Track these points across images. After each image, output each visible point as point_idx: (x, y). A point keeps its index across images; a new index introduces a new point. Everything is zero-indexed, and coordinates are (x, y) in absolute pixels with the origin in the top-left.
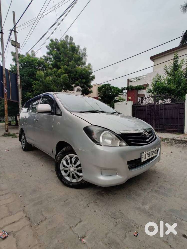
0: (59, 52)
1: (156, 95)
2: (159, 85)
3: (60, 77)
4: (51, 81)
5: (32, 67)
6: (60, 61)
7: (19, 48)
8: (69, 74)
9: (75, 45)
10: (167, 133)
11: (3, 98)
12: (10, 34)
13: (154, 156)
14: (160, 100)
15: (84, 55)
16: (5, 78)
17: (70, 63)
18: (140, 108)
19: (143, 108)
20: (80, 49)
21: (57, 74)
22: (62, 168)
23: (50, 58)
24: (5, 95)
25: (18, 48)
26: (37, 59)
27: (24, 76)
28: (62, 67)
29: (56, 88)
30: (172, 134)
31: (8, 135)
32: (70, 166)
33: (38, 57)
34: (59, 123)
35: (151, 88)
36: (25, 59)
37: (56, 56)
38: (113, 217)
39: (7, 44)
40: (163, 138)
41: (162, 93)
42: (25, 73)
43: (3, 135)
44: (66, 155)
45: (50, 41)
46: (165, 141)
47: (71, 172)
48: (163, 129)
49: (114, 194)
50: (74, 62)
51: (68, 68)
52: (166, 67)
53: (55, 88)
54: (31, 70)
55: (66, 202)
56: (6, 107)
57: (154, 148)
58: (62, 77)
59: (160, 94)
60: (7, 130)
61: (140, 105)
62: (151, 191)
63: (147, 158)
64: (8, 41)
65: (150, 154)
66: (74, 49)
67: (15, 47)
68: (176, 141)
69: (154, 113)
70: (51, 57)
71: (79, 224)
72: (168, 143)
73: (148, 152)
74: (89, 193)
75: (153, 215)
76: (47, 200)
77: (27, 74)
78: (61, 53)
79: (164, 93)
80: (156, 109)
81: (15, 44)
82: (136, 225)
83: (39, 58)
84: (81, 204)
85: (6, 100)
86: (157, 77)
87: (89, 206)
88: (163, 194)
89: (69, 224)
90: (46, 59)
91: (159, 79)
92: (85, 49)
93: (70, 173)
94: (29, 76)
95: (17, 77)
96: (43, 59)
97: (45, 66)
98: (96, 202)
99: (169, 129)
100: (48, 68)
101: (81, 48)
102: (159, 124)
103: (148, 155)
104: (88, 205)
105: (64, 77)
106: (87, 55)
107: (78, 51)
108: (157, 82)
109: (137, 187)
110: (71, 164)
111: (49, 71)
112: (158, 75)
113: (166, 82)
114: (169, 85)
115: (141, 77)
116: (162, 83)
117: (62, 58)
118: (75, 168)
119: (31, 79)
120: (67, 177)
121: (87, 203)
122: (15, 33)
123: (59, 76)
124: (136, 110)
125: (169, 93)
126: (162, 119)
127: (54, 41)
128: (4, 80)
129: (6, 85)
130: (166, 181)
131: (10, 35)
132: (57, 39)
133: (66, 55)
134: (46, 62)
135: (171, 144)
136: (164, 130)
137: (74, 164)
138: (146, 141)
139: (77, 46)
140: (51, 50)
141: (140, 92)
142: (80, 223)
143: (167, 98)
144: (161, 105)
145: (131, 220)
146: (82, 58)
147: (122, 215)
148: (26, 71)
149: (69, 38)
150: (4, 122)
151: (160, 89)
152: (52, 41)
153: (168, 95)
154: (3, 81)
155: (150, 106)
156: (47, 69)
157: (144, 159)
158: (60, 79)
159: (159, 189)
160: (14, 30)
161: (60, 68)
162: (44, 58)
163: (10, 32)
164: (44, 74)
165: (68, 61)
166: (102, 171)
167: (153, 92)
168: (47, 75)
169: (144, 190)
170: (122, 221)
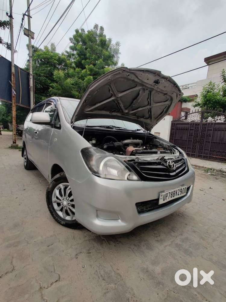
0: (84, 47)
1: (205, 111)
2: (210, 97)
3: (83, 80)
4: (73, 84)
5: (51, 65)
6: (86, 59)
7: (33, 38)
8: (94, 76)
9: (106, 38)
10: (213, 161)
11: (11, 102)
12: (23, 19)
13: (180, 196)
14: (210, 118)
15: (117, 52)
16: (14, 76)
17: (98, 62)
18: (180, 126)
19: (186, 126)
20: (111, 43)
21: (80, 76)
22: (54, 199)
23: (73, 55)
24: (13, 98)
25: (31, 38)
26: (58, 54)
27: (40, 76)
28: (87, 66)
29: (78, 93)
30: (220, 163)
31: (15, 147)
32: (63, 198)
33: (59, 53)
34: (56, 139)
35: (199, 100)
36: (43, 55)
37: (80, 52)
38: (105, 280)
39: (20, 33)
40: (206, 168)
41: (212, 108)
42: (42, 72)
43: (10, 147)
44: (59, 184)
45: (75, 32)
46: (207, 172)
47: (64, 206)
48: (208, 155)
49: (118, 243)
50: (102, 61)
51: (94, 68)
52: (224, 72)
53: (76, 93)
54: (49, 68)
55: (50, 247)
56: (14, 114)
57: (183, 185)
58: (86, 79)
59: (210, 109)
60: (14, 141)
61: (181, 123)
62: (169, 245)
63: (169, 199)
64: (20, 30)
65: (174, 194)
66: (104, 44)
67: (28, 38)
68: (224, 173)
69: (198, 135)
70: (75, 52)
71: (54, 284)
72: (211, 175)
73: (171, 192)
74: (86, 236)
75: (163, 285)
76: (26, 241)
77: (45, 73)
78: (87, 49)
79: (216, 109)
80: (203, 128)
81: (29, 33)
82: (134, 297)
83: (61, 53)
84: (68, 253)
85: (14, 105)
86: (209, 85)
87: (78, 257)
88: (186, 251)
89: (41, 283)
90: (70, 56)
91: (212, 89)
92: (118, 44)
93: (63, 208)
94: (47, 77)
95: (30, 76)
96: (65, 55)
97: (66, 65)
98: (90, 252)
99: (217, 157)
100: (71, 67)
101: (113, 42)
102: (204, 149)
103: (172, 194)
104: (77, 255)
105: (88, 79)
106: (119, 52)
107: (108, 47)
108: (208, 92)
109: (152, 235)
110: (65, 196)
111: (71, 71)
112: (211, 83)
113: (222, 93)
114: (225, 97)
115: (189, 84)
116: (214, 95)
117: (88, 55)
118: (69, 202)
119: (49, 81)
120: (60, 212)
121: (76, 252)
122: (28, 18)
123: (82, 78)
124: (175, 129)
125: (222, 109)
126: (209, 142)
127: (80, 31)
128: (13, 79)
129: (15, 85)
130: (195, 232)
131: (23, 21)
132: (84, 30)
133: (93, 51)
134: (69, 60)
135: (216, 177)
136: (211, 158)
137: (68, 196)
138: (170, 175)
139: (108, 39)
140: (75, 44)
141: (184, 105)
142: (57, 283)
143: (219, 115)
144: (210, 124)
145: (128, 288)
146: (113, 56)
147: (119, 277)
148: (44, 70)
149: (99, 27)
150: (12, 131)
151: (212, 103)
152: (77, 31)
153: (220, 111)
154: (11, 80)
155: (195, 124)
156: (69, 68)
157: (164, 200)
158: (83, 82)
159: (183, 242)
160: (27, 15)
161: (85, 68)
162: (67, 54)
163: (22, 16)
164: (65, 75)
165: (96, 59)
166: (98, 213)
167: (201, 105)
168: (68, 76)
169: (161, 241)
170: (116, 287)
